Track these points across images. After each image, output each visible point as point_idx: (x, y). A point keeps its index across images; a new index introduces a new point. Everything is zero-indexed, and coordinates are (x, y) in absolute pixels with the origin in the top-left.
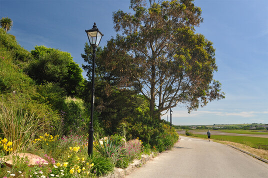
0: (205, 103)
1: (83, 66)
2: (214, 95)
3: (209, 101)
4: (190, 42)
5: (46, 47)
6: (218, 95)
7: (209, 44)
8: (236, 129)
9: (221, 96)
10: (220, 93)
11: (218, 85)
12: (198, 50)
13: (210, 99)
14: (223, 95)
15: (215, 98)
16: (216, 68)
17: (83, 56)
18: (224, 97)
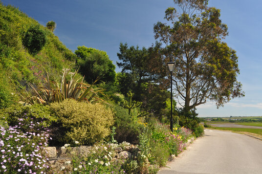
0: (229, 99)
1: (118, 64)
2: (236, 94)
3: (232, 98)
4: (219, 53)
5: (87, 48)
6: (239, 93)
7: (233, 52)
8: (254, 121)
9: (242, 94)
10: (241, 93)
11: (240, 86)
12: (225, 60)
13: (233, 97)
14: (243, 93)
15: (237, 96)
16: (238, 71)
17: (118, 55)
18: (244, 96)
